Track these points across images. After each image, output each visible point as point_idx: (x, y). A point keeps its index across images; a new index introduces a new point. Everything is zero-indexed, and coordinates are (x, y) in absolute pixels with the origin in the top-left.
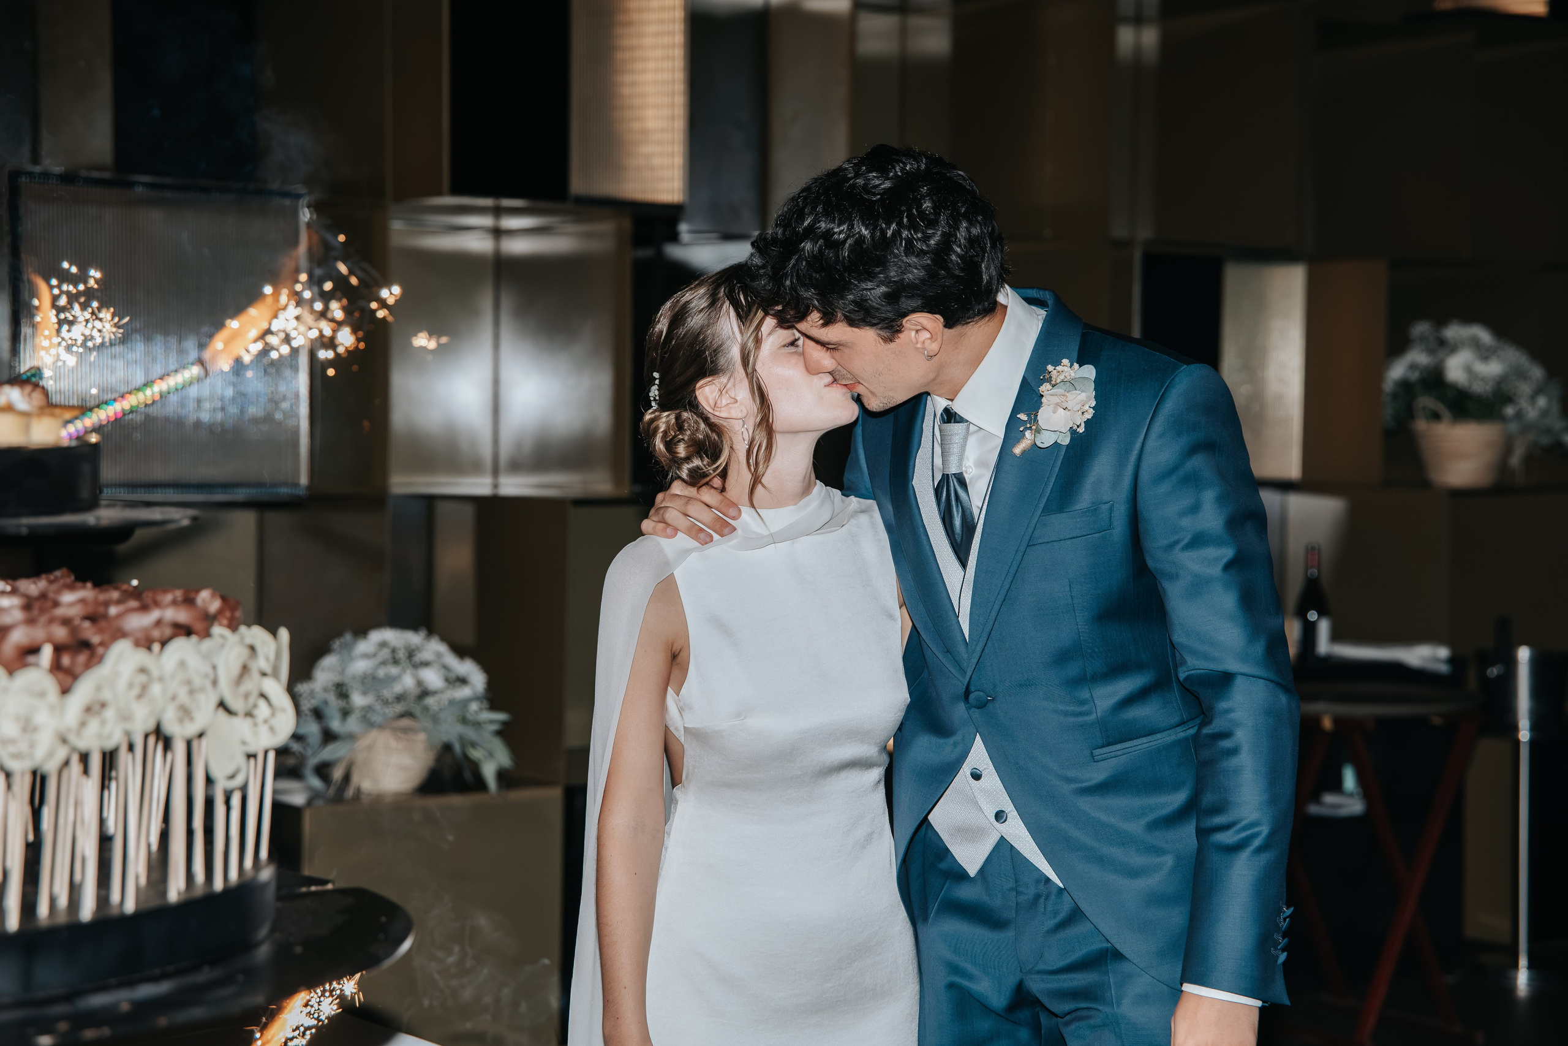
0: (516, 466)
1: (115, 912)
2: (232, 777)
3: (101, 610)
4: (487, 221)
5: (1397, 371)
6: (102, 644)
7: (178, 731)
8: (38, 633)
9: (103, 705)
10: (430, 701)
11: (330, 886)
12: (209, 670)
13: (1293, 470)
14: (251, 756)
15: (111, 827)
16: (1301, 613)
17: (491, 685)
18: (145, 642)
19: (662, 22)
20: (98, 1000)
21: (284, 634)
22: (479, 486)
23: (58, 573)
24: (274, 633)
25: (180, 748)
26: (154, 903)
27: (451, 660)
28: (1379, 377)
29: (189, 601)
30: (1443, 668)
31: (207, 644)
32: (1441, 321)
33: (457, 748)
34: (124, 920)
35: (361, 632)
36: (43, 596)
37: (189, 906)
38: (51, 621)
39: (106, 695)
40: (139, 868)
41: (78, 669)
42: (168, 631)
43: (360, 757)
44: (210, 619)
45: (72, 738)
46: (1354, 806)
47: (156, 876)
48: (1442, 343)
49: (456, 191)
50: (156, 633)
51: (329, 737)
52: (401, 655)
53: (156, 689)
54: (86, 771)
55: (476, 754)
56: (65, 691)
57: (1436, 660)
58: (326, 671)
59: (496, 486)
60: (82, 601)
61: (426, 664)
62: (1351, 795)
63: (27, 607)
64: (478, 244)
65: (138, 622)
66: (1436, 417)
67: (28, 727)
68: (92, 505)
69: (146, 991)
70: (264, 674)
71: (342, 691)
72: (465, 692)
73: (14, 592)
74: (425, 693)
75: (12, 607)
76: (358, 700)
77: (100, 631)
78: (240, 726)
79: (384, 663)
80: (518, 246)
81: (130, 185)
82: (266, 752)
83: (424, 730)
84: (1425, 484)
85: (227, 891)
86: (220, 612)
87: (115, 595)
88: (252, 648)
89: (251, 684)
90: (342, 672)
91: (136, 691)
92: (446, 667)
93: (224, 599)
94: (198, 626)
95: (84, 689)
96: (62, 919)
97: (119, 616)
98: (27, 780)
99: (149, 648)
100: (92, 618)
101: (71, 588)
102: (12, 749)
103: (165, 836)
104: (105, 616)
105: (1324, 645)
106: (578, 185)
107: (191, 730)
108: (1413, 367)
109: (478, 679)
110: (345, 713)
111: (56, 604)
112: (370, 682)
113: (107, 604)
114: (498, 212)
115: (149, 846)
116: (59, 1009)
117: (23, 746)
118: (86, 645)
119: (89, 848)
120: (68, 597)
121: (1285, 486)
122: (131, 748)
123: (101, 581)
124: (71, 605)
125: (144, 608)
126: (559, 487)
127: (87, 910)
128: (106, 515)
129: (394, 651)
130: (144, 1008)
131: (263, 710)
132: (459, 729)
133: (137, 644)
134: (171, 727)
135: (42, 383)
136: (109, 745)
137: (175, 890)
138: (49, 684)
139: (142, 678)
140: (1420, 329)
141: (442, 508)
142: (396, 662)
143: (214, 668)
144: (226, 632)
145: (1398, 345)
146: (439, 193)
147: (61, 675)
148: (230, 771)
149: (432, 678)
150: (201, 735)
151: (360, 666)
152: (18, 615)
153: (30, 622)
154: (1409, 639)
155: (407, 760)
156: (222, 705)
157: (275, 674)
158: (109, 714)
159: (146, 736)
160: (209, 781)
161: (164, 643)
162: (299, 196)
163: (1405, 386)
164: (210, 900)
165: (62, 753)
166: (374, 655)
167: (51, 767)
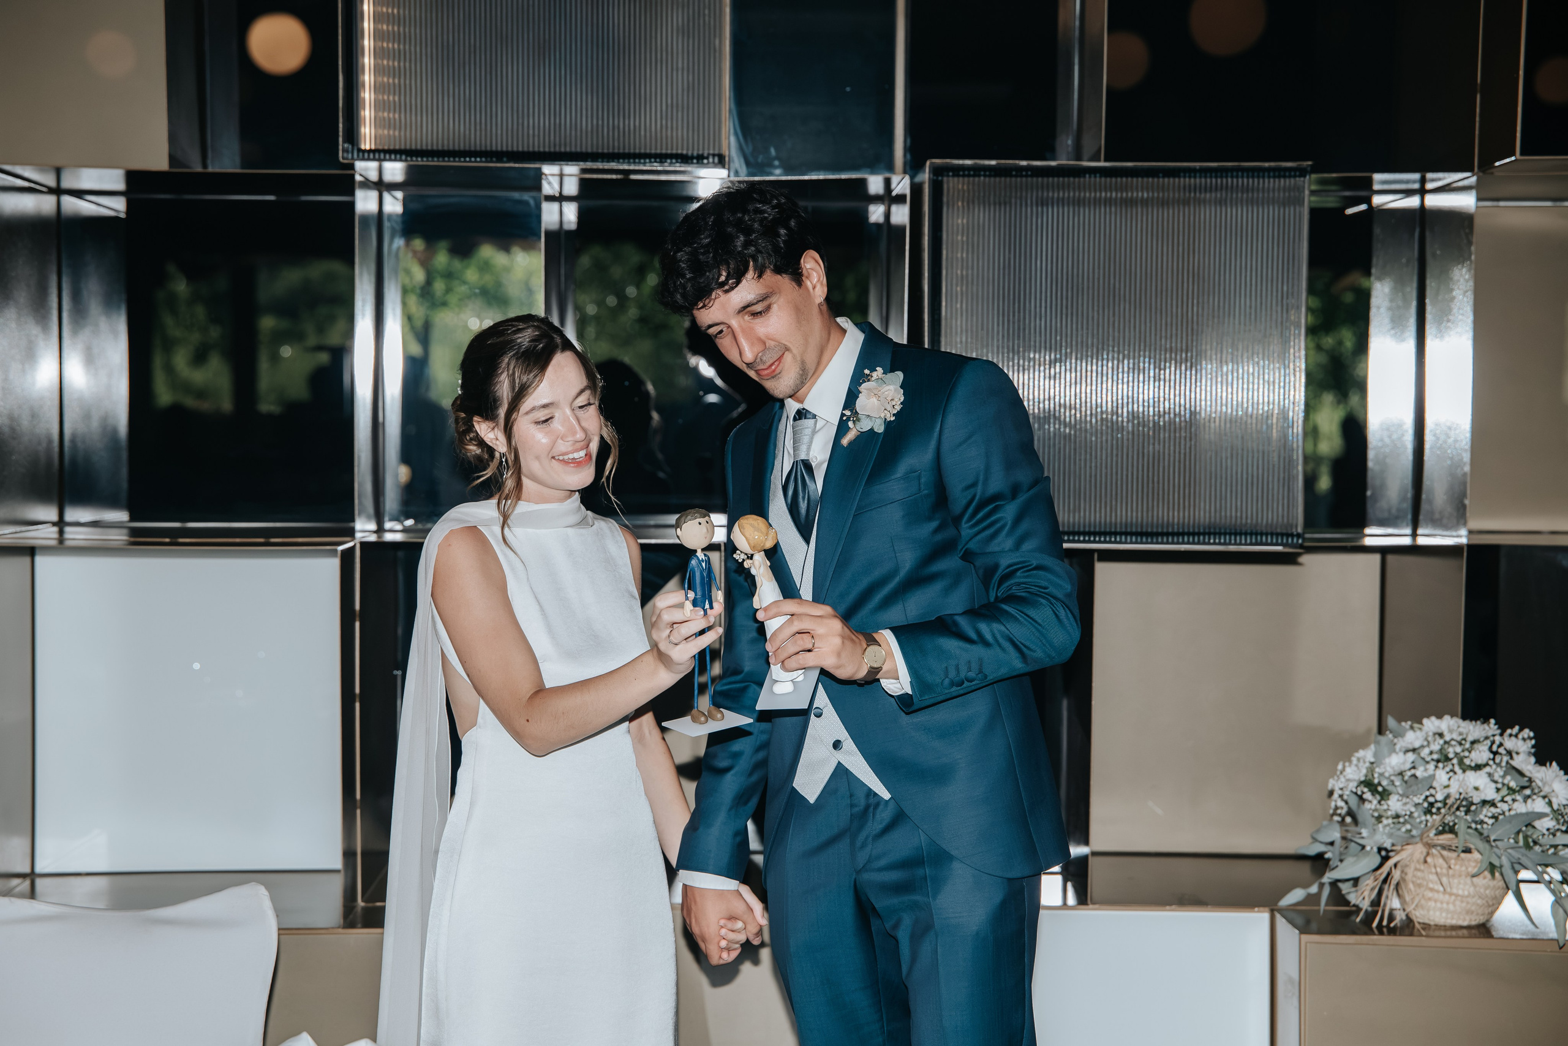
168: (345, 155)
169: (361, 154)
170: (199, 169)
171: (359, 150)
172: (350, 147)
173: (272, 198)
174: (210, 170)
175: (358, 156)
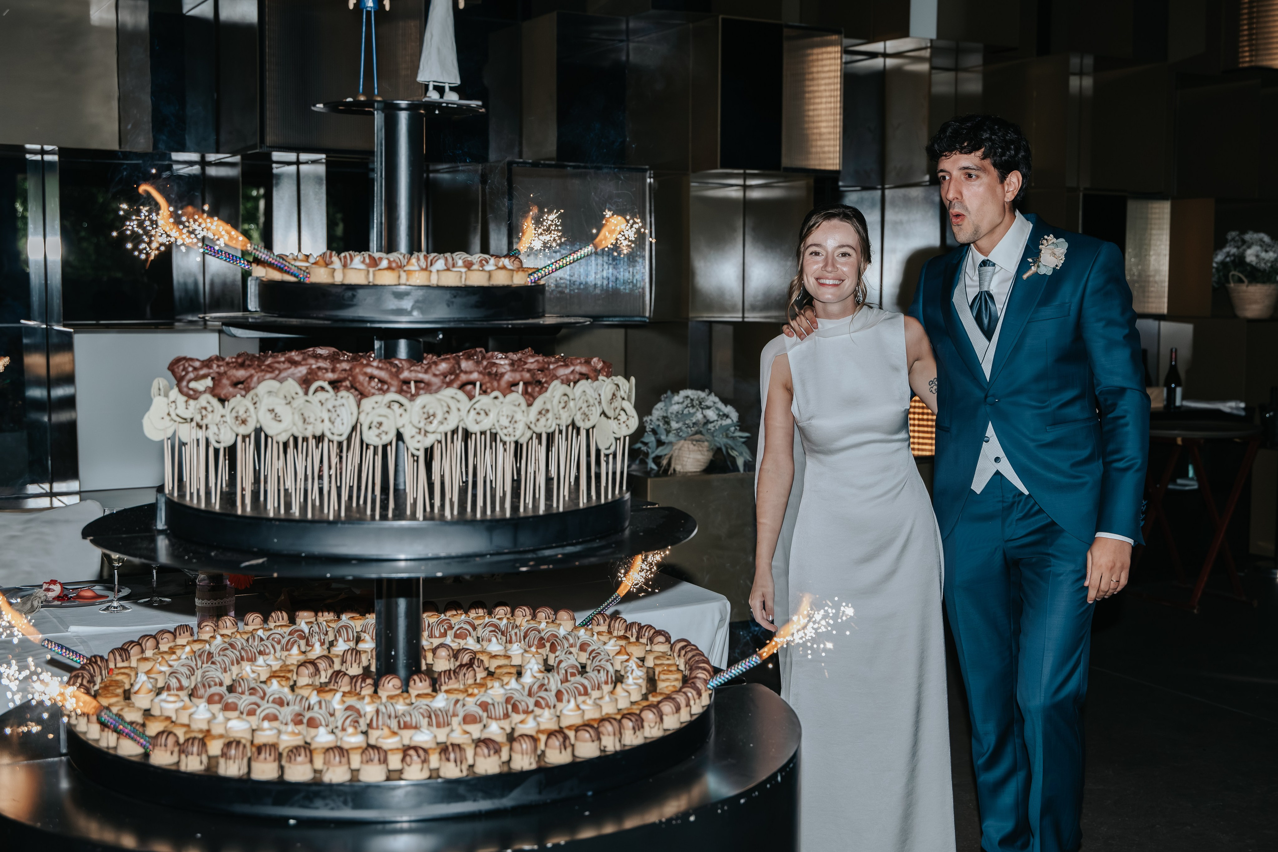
0: (754, 308)
1: (555, 511)
2: (609, 448)
3: (546, 366)
4: (740, 182)
5: (1219, 257)
6: (546, 382)
7: (583, 425)
8: (517, 376)
9: (548, 411)
10: (710, 426)
11: (657, 506)
12: (597, 397)
13: (1164, 310)
14: (617, 439)
15: (553, 473)
16: (1167, 384)
17: (740, 418)
18: (567, 382)
19: (829, 78)
20: (547, 553)
21: (633, 379)
22: (736, 317)
23: (527, 350)
24: (628, 380)
25: (583, 433)
26: (574, 508)
27: (721, 405)
28: (1211, 261)
29: (588, 362)
30: (1243, 413)
31: (596, 383)
32: (1243, 232)
33: (724, 450)
34: (559, 514)
35: (676, 391)
36: (520, 360)
37: (588, 510)
38: (523, 370)
39: (548, 406)
40: (565, 492)
41: (536, 394)
42: (577, 376)
43: (675, 454)
44: (598, 372)
45: (532, 426)
46: (1194, 485)
47: (573, 496)
48: (1244, 242)
49: (723, 167)
50: (572, 377)
51: (660, 443)
52: (696, 402)
53: (572, 404)
54: (540, 443)
55: (734, 453)
56: (530, 405)
57: (1238, 408)
58: (658, 411)
59: (743, 317)
60: (537, 361)
61: (708, 408)
62: (1192, 479)
63: (512, 364)
64: (735, 193)
65: (563, 372)
66: (1241, 281)
67: (513, 421)
68: (543, 316)
69: (569, 549)
70: (623, 399)
71: (666, 420)
72: (729, 421)
73: (506, 358)
74: (708, 422)
75: (505, 364)
76: (674, 425)
77: (546, 376)
78: (613, 424)
79: (687, 407)
80: (755, 194)
81: (565, 167)
82: (625, 437)
83: (707, 441)
84: (1235, 316)
85: (606, 504)
86: (602, 368)
87: (553, 360)
88: (617, 385)
89: (617, 403)
90: (666, 410)
91: (562, 405)
92: (717, 409)
93: (604, 362)
94: (592, 375)
95: (538, 404)
96: (530, 513)
97: (554, 369)
98: (513, 445)
99: (569, 385)
100: (542, 370)
101: (532, 356)
102: (505, 431)
103: (577, 478)
104: (548, 369)
105: (1178, 402)
106: (786, 162)
107: (588, 425)
108: (1228, 255)
109: (734, 415)
110: (668, 432)
111: (526, 363)
112: (680, 416)
113: (549, 363)
114: (745, 176)
115: (570, 483)
116: (530, 556)
117: (510, 430)
118: (539, 383)
119: (541, 480)
120: (531, 360)
121: (1159, 317)
122: (560, 432)
123: (546, 354)
124: (532, 363)
125: (566, 366)
126: (775, 317)
127: (542, 510)
128: (549, 320)
129: (692, 400)
130: (568, 557)
131: (623, 417)
132: (725, 440)
133: (562, 383)
134: (579, 423)
135: (520, 257)
136: (550, 430)
137: (583, 502)
138: (522, 401)
139: (566, 398)
140: (1233, 234)
141: (717, 328)
142: (693, 406)
143: (600, 395)
144: (605, 378)
145: (1220, 244)
146: (716, 168)
147: (527, 397)
148: (607, 446)
149: (711, 414)
150: (593, 427)
151: (675, 408)
152: (508, 368)
153: (513, 371)
154: (1225, 399)
155: (699, 457)
156: (603, 413)
157: (629, 400)
158: (550, 415)
159: (567, 427)
160: (598, 452)
161: (575, 383)
162: (645, 171)
163: (1223, 263)
164: (599, 507)
165: (528, 434)
166: (682, 403)
167: (523, 441)
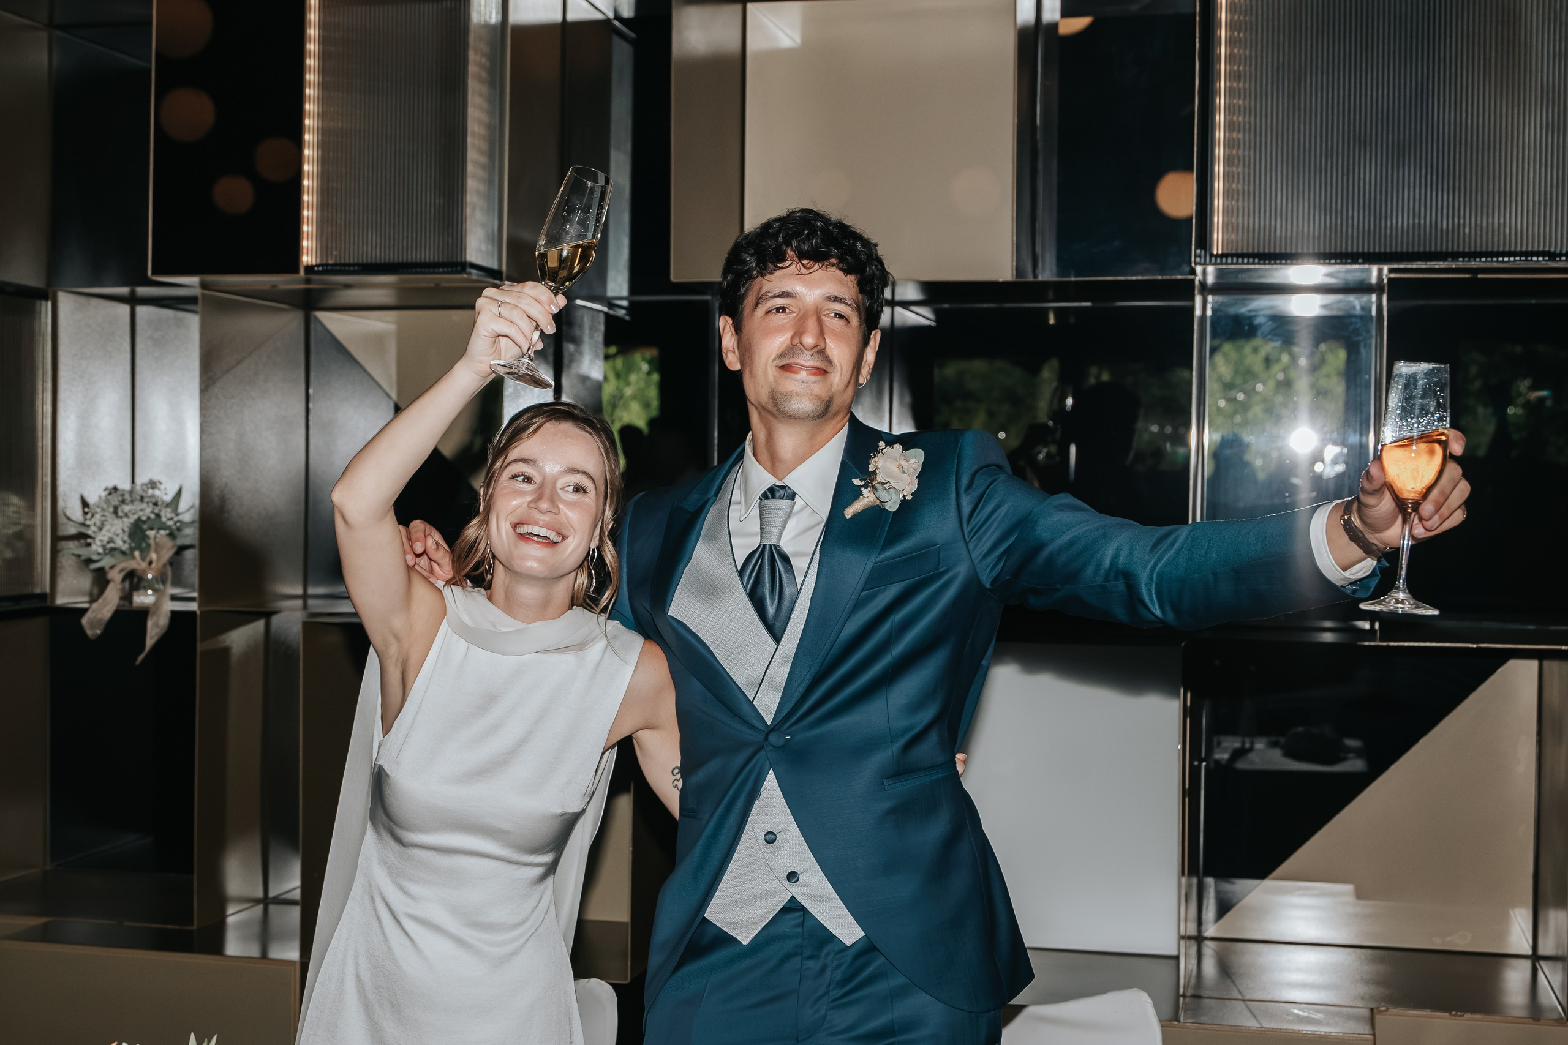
168: (1198, 260)
169: (1213, 259)
170: (1030, 278)
171: (1212, 255)
172: (1203, 252)
173: (1089, 304)
174: (1040, 278)
175: (1211, 260)
